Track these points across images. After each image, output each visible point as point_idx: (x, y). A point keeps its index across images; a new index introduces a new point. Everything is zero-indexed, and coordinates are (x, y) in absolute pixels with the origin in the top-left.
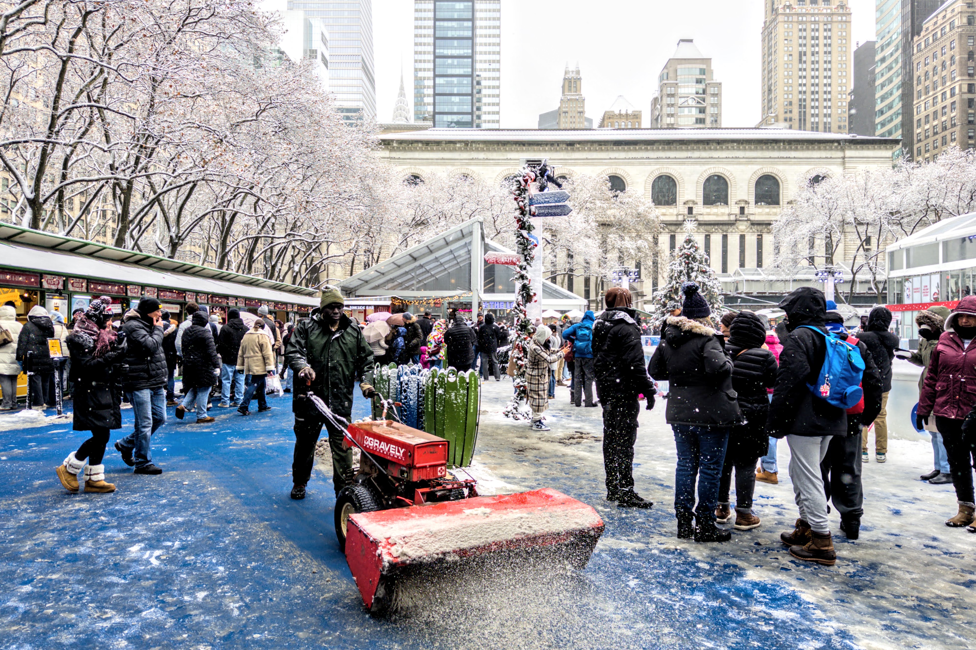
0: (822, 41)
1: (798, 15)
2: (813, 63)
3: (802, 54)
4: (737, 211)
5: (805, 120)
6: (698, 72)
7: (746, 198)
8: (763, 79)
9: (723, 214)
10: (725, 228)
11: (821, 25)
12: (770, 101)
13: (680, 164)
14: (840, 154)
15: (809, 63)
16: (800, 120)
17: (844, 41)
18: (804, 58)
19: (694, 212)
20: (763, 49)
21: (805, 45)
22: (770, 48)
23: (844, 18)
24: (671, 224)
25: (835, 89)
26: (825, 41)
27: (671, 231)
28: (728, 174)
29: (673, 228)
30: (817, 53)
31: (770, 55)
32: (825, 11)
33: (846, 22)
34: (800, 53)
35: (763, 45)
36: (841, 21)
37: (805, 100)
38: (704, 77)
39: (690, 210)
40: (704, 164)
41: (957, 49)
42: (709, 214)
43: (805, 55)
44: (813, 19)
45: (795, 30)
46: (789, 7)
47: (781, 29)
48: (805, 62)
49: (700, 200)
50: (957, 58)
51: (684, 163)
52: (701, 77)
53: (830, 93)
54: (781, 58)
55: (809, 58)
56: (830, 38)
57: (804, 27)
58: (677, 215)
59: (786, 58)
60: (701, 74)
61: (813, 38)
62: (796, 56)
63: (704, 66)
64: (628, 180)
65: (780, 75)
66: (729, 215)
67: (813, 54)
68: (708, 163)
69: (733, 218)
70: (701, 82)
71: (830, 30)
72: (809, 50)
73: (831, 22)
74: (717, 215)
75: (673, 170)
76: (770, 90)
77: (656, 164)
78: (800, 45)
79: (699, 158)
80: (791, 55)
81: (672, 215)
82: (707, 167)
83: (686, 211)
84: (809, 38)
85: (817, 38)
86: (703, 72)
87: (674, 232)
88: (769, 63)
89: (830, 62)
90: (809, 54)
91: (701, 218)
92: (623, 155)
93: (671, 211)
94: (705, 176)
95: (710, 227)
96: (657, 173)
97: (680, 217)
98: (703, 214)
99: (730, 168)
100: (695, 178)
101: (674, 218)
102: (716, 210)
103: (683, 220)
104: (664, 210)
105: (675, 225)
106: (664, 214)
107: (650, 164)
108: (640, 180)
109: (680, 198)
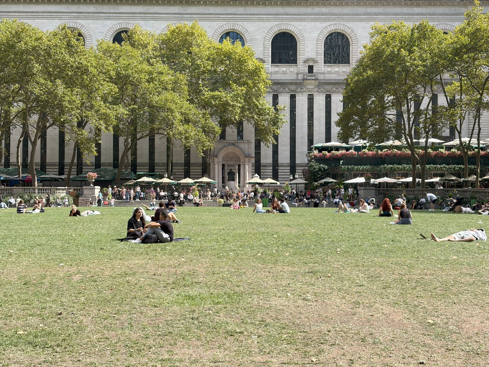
9: (344, 72)
13: (300, 20)
14: (463, 10)
19: (314, 71)
24: (291, 84)
27: (292, 91)
28: (348, 32)
29: (293, 87)
39: (311, 69)
40: (324, 20)
42: (330, 73)
49: (321, 58)
51: (303, 20)
58: (297, 74)
64: (246, 37)
68: (328, 20)
74: (337, 73)
75: (293, 27)
77: (275, 20)
79: (318, 14)
81: (292, 73)
82: (327, 24)
83: (306, 70)
87: (295, 91)
91: (321, 77)
92: (240, 10)
93: (292, 69)
94: (326, 33)
95: (330, 87)
96: (276, 30)
97: (300, 77)
98: (324, 73)
99: (350, 24)
100: (315, 35)
101: (294, 77)
102: (337, 69)
103: (304, 80)
104: (284, 69)
105: (296, 84)
106: (284, 73)
107: (269, 20)
108: (258, 37)
109: (301, 57)
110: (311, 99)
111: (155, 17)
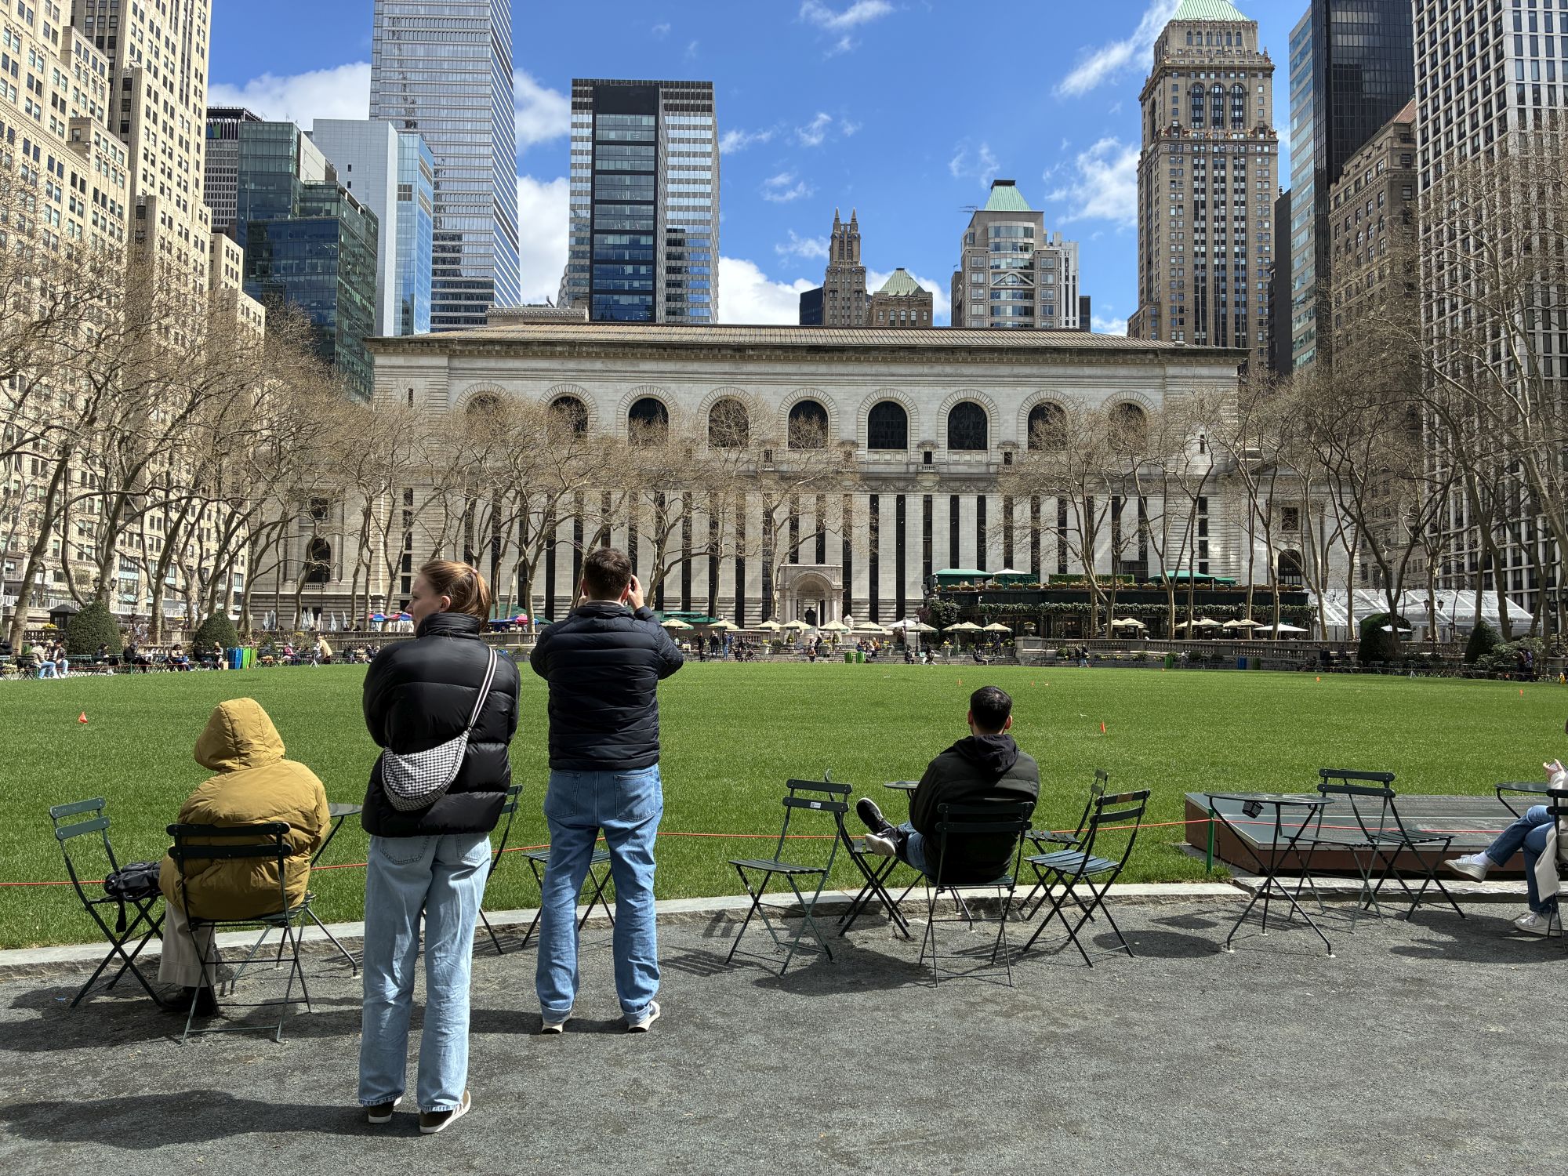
0: (1230, 185)
1: (1194, 142)
2: (1216, 219)
3: (1199, 205)
4: (1000, 458)
5: (1204, 312)
6: (1021, 233)
7: (1013, 439)
8: (1141, 246)
9: (979, 463)
10: (981, 485)
11: (1230, 158)
12: (1150, 280)
13: (911, 384)
14: (1158, 371)
15: (1210, 219)
16: (1197, 311)
17: (1266, 186)
18: (1202, 212)
19: (934, 460)
20: (1140, 197)
21: (1203, 191)
22: (1149, 195)
23: (1266, 149)
24: (899, 479)
25: (1254, 262)
26: (1236, 185)
27: (899, 490)
28: (984, 403)
29: (902, 484)
30: (1224, 203)
31: (1149, 205)
32: (1235, 137)
33: (1268, 154)
34: (1196, 203)
35: (1140, 188)
36: (1261, 154)
37: (1204, 279)
38: (1031, 241)
39: (928, 457)
40: (949, 384)
41: (1386, 206)
42: (957, 463)
43: (1203, 206)
44: (1216, 149)
45: (1187, 166)
46: (1178, 129)
47: (1164, 167)
48: (1204, 218)
49: (944, 441)
50: (1386, 219)
51: (918, 384)
52: (1026, 240)
53: (1244, 267)
54: (1166, 211)
55: (1210, 212)
56: (1243, 179)
57: (1202, 162)
58: (907, 464)
59: (1173, 212)
60: (1026, 236)
61: (1215, 180)
62: (1189, 206)
63: (1032, 225)
64: (830, 409)
65: (1164, 235)
66: (988, 464)
67: (1216, 206)
68: (954, 384)
69: (992, 469)
70: (1026, 250)
71: (1243, 167)
72: (1210, 198)
73: (1246, 155)
74: (968, 464)
75: (902, 394)
76: (1149, 262)
77: (874, 384)
78: (1196, 191)
79: (939, 375)
80: (1181, 207)
81: (899, 463)
82: (953, 389)
83: (921, 458)
84: (1210, 180)
85: (1223, 180)
86: (1028, 233)
87: (903, 490)
88: (1149, 218)
89: (1243, 219)
90: (1210, 205)
91: (944, 469)
92: (823, 369)
93: (899, 457)
94: (951, 403)
95: (958, 484)
96: (876, 399)
97: (912, 468)
98: (948, 464)
99: (988, 391)
100: (935, 406)
101: (903, 469)
102: (968, 458)
103: (917, 473)
104: (888, 457)
105: (905, 479)
106: (888, 463)
107: (865, 384)
108: (849, 409)
109: (913, 439)
110: (928, 503)
111: (695, 378)
